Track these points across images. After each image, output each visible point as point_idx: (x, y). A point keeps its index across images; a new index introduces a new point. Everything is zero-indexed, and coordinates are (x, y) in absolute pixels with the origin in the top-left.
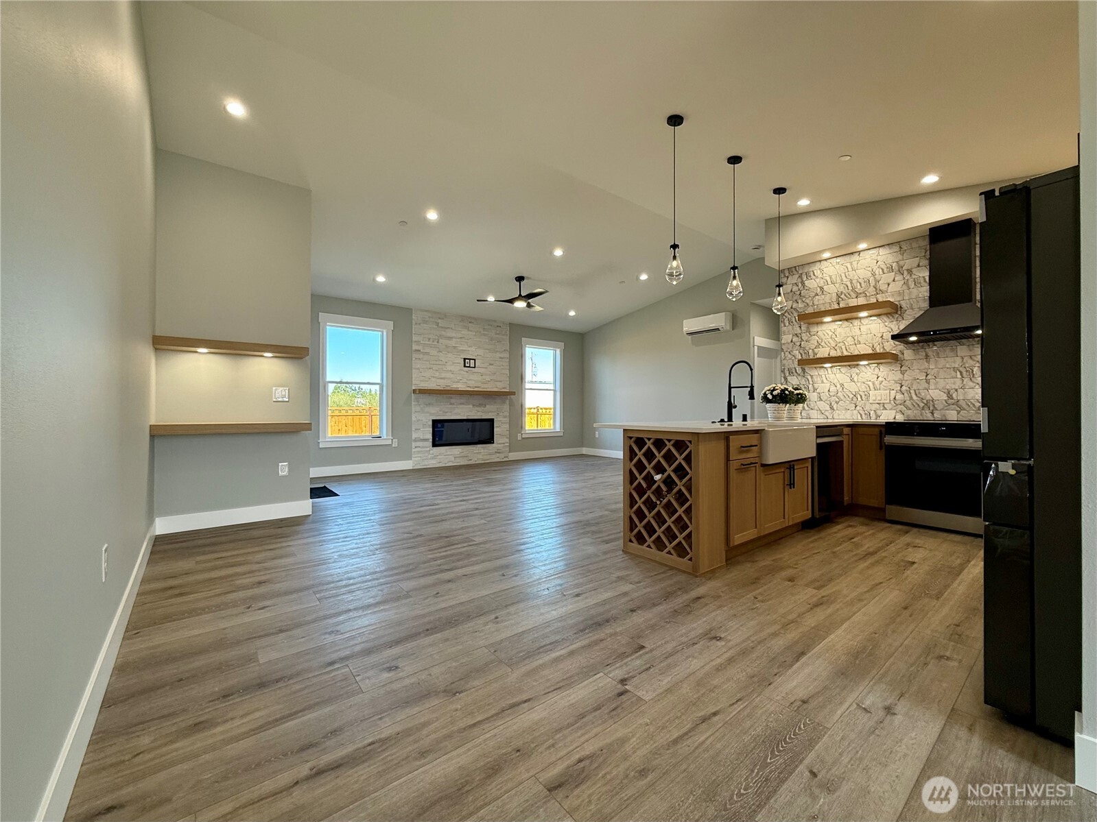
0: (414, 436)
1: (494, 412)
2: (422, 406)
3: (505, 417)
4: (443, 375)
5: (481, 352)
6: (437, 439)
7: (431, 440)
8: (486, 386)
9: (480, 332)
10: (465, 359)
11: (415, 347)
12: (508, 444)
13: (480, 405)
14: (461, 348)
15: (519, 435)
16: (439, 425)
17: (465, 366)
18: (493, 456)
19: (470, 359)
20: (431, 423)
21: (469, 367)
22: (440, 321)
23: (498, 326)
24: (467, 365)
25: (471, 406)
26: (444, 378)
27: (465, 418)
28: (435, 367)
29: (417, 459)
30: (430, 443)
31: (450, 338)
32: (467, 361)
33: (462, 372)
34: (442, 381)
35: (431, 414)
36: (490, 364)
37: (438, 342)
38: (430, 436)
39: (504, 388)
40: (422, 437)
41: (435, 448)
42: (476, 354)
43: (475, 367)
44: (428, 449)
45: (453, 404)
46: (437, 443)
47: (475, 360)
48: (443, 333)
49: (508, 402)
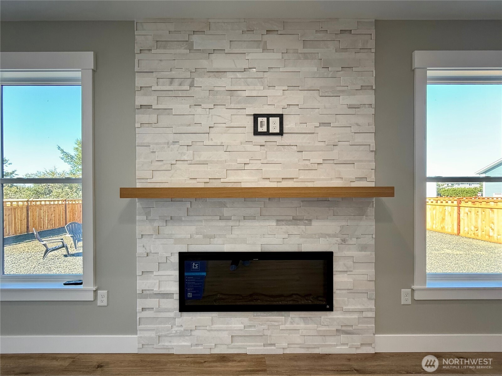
0: (142, 284)
1: (335, 236)
2: (156, 224)
3: (363, 248)
4: (204, 155)
5: (297, 97)
6: (190, 295)
7: (177, 296)
8: (311, 175)
9: (296, 51)
10: (256, 117)
11: (140, 100)
12: (372, 314)
13: (296, 220)
14: (247, 93)
15: (405, 292)
16: (195, 266)
17: (256, 133)
18: (331, 341)
19: (268, 116)
20: (176, 259)
21: (267, 133)
22: (195, 38)
23: (342, 31)
24: (260, 130)
25: (274, 223)
26: (205, 163)
27: (258, 249)
28: (186, 140)
29: (147, 334)
30: (175, 303)
31: (219, 73)
32: (260, 119)
33: (249, 147)
34: (202, 168)
35: (178, 241)
36: (323, 124)
37: (192, 85)
38: (174, 288)
39: (361, 179)
40: (156, 289)
41: (185, 314)
42: (284, 104)
43: (281, 133)
44: (172, 315)
45: (229, 219)
46: (188, 303)
47: (281, 116)
48: (204, 63)
49: (371, 211)
